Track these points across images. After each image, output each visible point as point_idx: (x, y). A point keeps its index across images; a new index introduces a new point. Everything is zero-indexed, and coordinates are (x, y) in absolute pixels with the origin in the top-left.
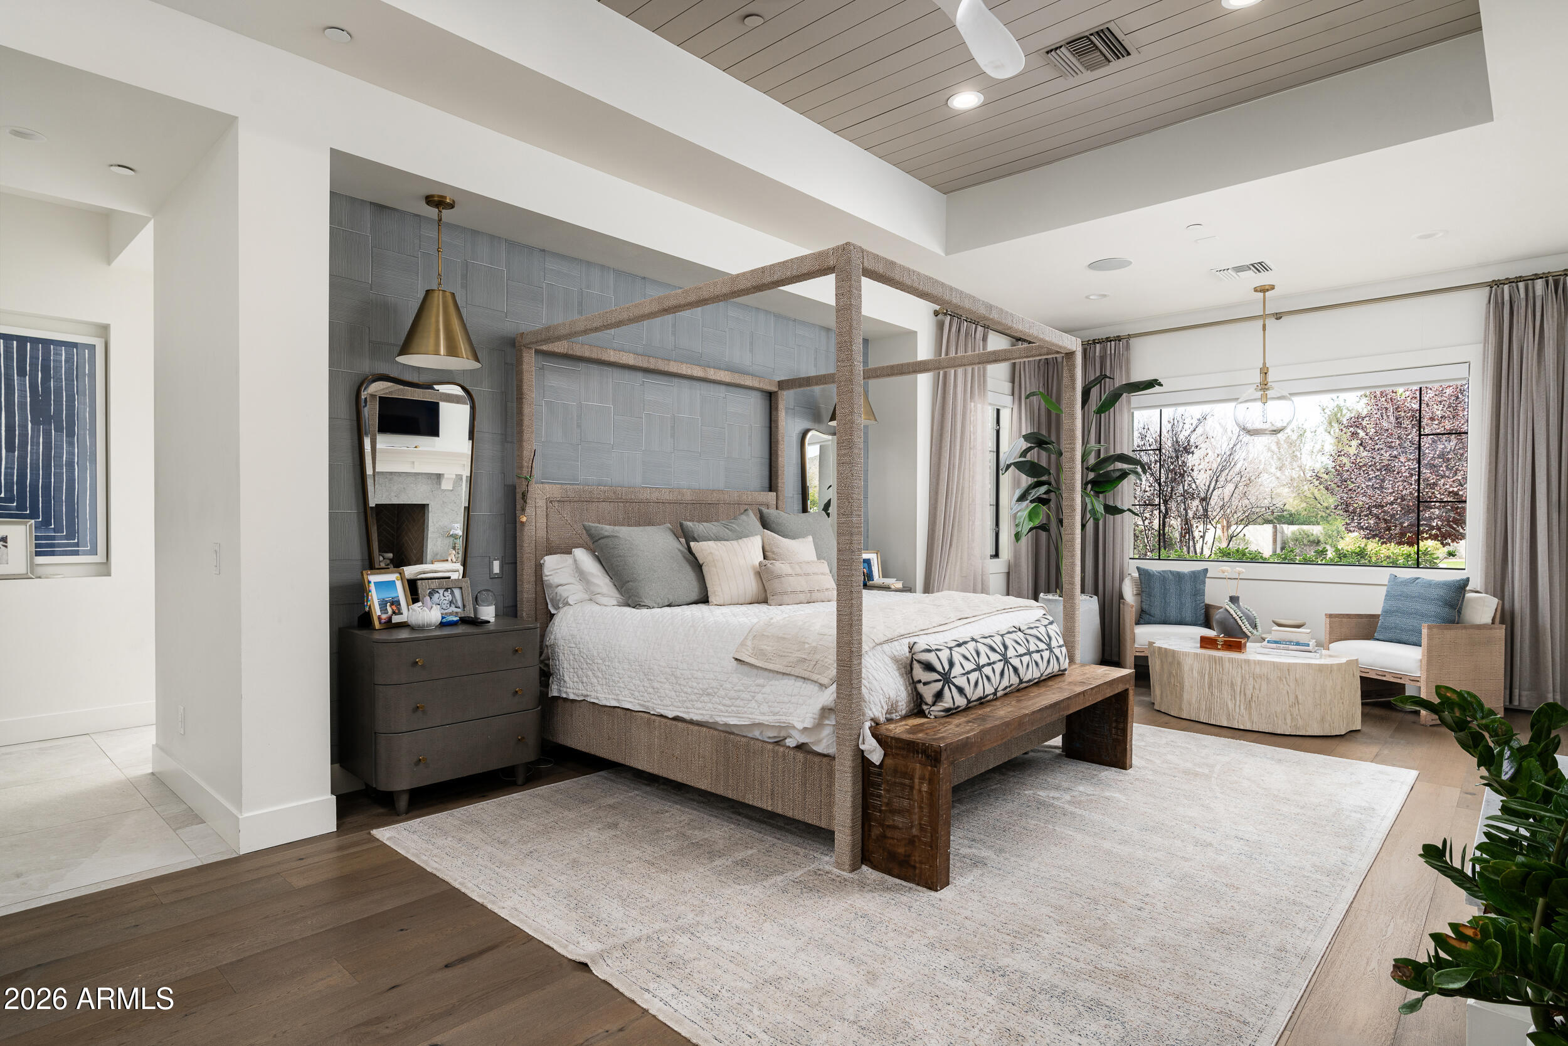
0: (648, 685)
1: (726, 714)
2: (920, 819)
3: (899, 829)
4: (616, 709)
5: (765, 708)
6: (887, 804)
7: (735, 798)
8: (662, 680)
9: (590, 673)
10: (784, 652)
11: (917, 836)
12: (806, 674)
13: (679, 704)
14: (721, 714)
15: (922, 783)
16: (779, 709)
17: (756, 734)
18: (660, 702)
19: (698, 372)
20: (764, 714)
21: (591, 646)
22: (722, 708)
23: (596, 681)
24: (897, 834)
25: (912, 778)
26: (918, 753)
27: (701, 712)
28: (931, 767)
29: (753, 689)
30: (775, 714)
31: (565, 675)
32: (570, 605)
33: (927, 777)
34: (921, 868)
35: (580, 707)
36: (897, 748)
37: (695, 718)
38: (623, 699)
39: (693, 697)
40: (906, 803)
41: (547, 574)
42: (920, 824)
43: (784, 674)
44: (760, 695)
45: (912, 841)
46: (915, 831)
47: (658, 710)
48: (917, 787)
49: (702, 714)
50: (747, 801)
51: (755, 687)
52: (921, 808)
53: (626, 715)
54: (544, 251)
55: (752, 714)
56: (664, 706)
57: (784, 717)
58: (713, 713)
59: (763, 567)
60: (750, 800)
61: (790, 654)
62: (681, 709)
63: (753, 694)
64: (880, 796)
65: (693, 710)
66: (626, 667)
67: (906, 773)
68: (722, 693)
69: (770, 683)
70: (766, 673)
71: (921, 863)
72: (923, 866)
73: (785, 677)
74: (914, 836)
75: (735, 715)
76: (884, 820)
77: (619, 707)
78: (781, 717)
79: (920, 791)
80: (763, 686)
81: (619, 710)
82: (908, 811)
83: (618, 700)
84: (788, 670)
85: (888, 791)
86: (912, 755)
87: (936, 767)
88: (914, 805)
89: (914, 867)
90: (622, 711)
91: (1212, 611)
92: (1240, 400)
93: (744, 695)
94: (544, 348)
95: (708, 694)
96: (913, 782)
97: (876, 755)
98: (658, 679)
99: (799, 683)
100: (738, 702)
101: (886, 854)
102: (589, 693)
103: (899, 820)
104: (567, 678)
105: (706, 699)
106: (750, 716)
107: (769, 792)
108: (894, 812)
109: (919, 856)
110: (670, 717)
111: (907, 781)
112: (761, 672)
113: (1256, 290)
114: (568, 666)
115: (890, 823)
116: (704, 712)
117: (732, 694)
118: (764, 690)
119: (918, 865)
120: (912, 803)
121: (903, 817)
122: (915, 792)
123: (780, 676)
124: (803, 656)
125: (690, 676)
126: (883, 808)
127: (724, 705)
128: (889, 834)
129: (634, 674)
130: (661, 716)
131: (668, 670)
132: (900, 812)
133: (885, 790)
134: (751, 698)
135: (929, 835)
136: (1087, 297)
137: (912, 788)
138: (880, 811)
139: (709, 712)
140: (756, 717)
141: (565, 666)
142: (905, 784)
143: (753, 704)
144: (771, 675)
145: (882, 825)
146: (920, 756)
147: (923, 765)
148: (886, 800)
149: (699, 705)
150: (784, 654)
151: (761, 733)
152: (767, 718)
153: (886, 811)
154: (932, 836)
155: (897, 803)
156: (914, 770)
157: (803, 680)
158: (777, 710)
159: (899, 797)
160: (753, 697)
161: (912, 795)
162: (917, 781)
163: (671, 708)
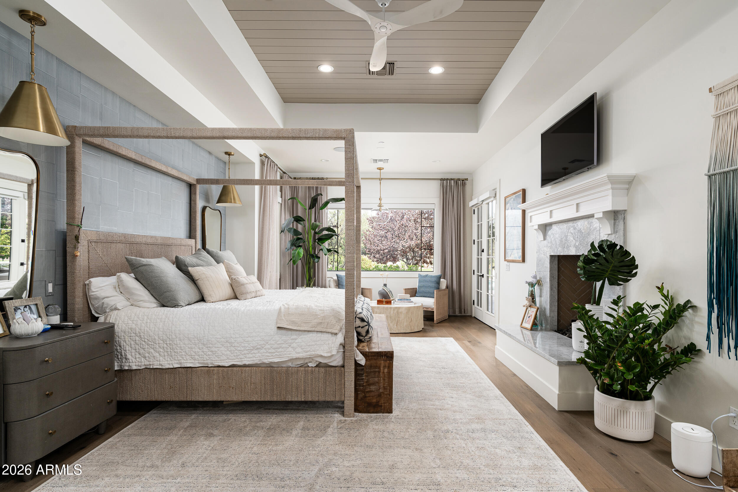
0: (207, 351)
1: (272, 357)
2: (384, 384)
3: (373, 391)
4: (177, 369)
5: (299, 350)
6: (367, 382)
7: (279, 400)
8: (219, 346)
9: (152, 350)
10: (307, 321)
11: (383, 392)
12: (324, 330)
13: (234, 357)
14: (268, 358)
15: (385, 369)
16: (309, 349)
17: (290, 364)
18: (217, 359)
19: (164, 169)
20: (299, 353)
21: (151, 334)
22: (269, 354)
23: (157, 354)
24: (372, 394)
25: (379, 368)
26: (382, 356)
27: (252, 359)
28: (389, 361)
29: (290, 341)
30: (307, 352)
31: (128, 355)
32: (119, 310)
33: (387, 365)
34: (385, 406)
35: (140, 373)
36: (371, 356)
37: (247, 363)
38: (185, 361)
39: (246, 352)
40: (376, 379)
41: (94, 290)
42: (384, 387)
43: (308, 331)
44: (294, 344)
45: (380, 395)
46: (381, 391)
47: (217, 364)
48: (382, 371)
49: (252, 360)
50: (287, 400)
51: (291, 340)
52: (384, 379)
53: (187, 371)
54: (80, 72)
55: (290, 354)
56: (221, 360)
57: (313, 353)
58: (261, 358)
59: (234, 280)
60: (289, 398)
61: (311, 321)
62: (235, 360)
63: (290, 344)
64: (363, 379)
65: (245, 359)
66: (187, 342)
67: (377, 366)
68: (268, 346)
69: (301, 337)
70: (297, 332)
71: (384, 403)
72: (386, 404)
73: (309, 333)
74: (381, 393)
75: (278, 357)
76: (365, 390)
77: (181, 367)
78: (311, 353)
79: (384, 372)
80: (296, 339)
81: (180, 369)
82: (377, 382)
83: (181, 363)
84: (313, 329)
85: (367, 376)
86: (379, 358)
87: (391, 361)
88: (380, 379)
89: (381, 406)
90: (183, 369)
91: (364, 290)
92: (373, 209)
93: (283, 346)
94: (88, 139)
95: (258, 349)
96: (380, 369)
97: (362, 361)
98: (216, 346)
99: (319, 335)
100: (280, 350)
101: (366, 404)
102: (151, 363)
103: (373, 388)
104: (129, 356)
105: (256, 351)
106: (289, 356)
107: (303, 392)
108: (369, 385)
109: (384, 401)
110: (227, 366)
111: (377, 370)
112: (293, 332)
113: (378, 168)
114: (130, 349)
115: (369, 390)
116: (255, 359)
117: (276, 346)
118: (297, 341)
119: (383, 405)
120: (379, 378)
121: (375, 385)
122: (381, 373)
123: (307, 333)
124: (320, 321)
125: (242, 341)
126: (365, 384)
127: (269, 353)
128: (367, 395)
129: (193, 346)
130: (219, 366)
131: (223, 340)
132: (373, 384)
133: (365, 376)
134: (288, 346)
135: (388, 390)
136: (321, 160)
137: (379, 372)
138: (363, 386)
139: (259, 358)
140: (293, 355)
141: (127, 349)
142: (376, 371)
143: (290, 349)
144: (301, 333)
145: (364, 392)
146: (384, 357)
147: (385, 361)
148: (366, 381)
149: (251, 356)
150: (307, 322)
151: (292, 364)
152: (302, 355)
153: (366, 385)
154: (390, 390)
155: (371, 380)
156: (380, 364)
157: (321, 333)
158: (308, 349)
159: (373, 377)
160: (290, 346)
161: (380, 375)
162: (382, 368)
163: (227, 361)
